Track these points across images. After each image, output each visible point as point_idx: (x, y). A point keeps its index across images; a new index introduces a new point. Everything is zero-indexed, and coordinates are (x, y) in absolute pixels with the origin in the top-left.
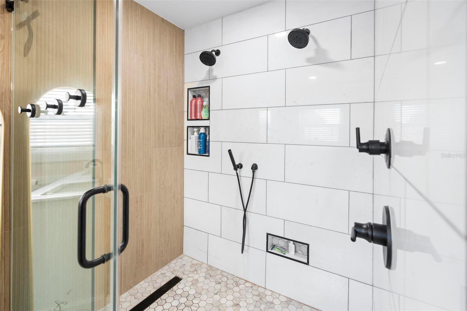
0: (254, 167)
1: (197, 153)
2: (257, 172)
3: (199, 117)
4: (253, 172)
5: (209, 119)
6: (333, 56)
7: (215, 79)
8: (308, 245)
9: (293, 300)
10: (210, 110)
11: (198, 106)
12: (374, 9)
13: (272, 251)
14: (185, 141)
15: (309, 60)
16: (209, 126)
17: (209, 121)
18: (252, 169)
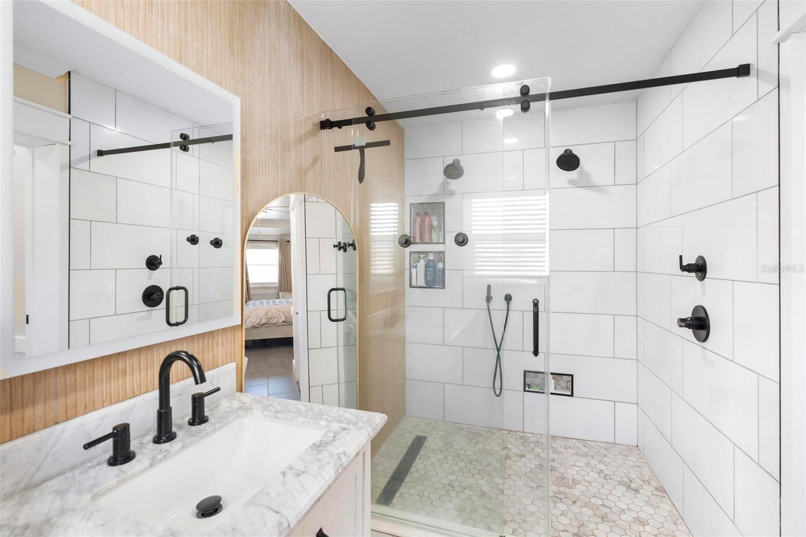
0: (508, 298)
1: (424, 285)
2: (512, 303)
3: (428, 239)
4: (508, 303)
5: (444, 243)
6: (597, 180)
7: (453, 193)
8: (572, 376)
9: (557, 437)
10: (446, 231)
11: (426, 226)
12: (636, 139)
13: (530, 390)
14: (406, 271)
15: (571, 182)
16: (443, 250)
17: (444, 245)
18: (506, 300)
